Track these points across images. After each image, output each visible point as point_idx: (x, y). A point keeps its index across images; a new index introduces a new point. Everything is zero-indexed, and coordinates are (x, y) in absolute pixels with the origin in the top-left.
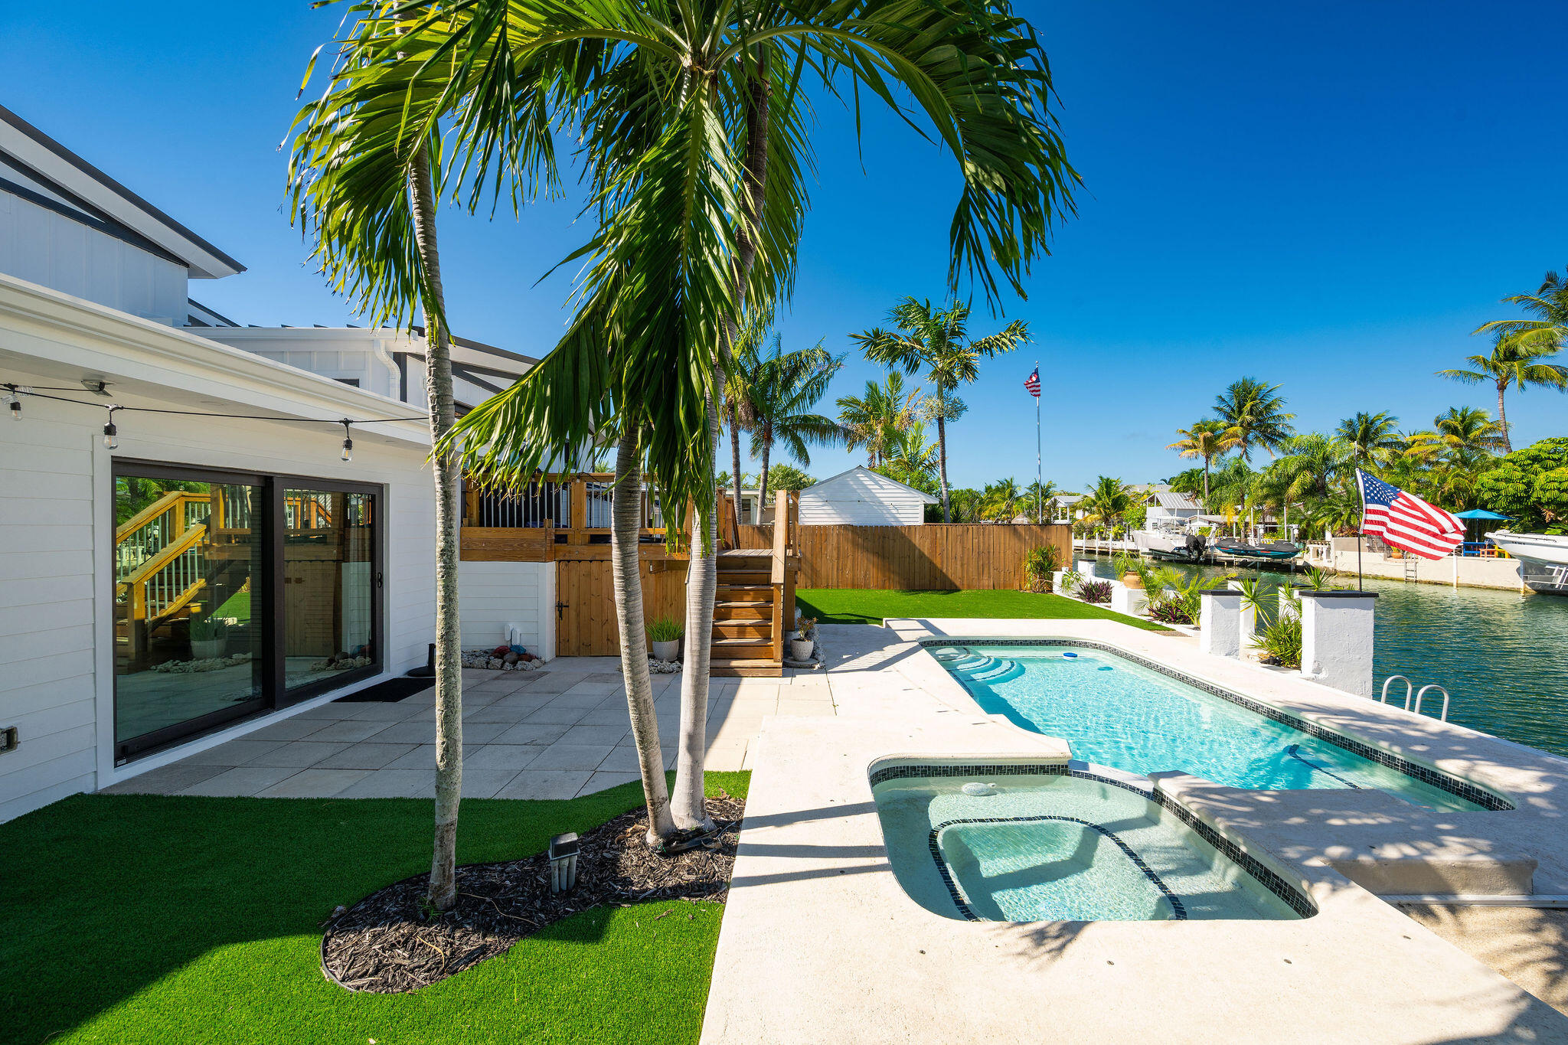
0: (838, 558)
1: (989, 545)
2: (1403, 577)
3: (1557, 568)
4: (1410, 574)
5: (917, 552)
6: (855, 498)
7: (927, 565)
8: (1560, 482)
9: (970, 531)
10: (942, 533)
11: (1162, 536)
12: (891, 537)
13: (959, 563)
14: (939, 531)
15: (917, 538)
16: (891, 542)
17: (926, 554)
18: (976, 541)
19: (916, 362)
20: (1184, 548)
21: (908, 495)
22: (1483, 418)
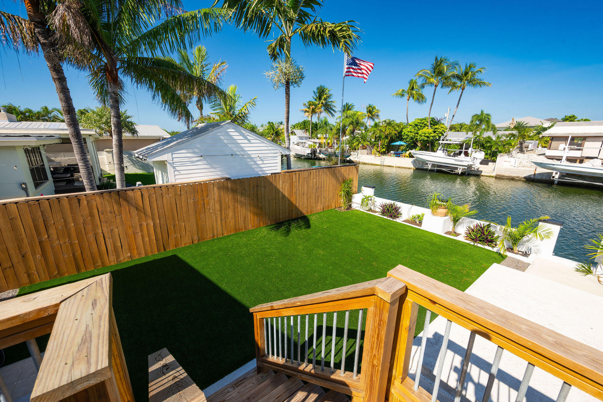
0: (221, 210)
1: (321, 182)
2: (380, 164)
3: (429, 163)
4: (382, 163)
5: (280, 194)
6: (229, 153)
7: (287, 202)
8: (425, 134)
9: (312, 173)
10: (296, 178)
11: (301, 148)
12: (262, 186)
13: (305, 197)
14: (294, 176)
15: (281, 183)
16: (263, 189)
17: (286, 195)
18: (315, 180)
19: (268, 25)
20: (310, 154)
21: (270, 148)
22: (375, 108)
